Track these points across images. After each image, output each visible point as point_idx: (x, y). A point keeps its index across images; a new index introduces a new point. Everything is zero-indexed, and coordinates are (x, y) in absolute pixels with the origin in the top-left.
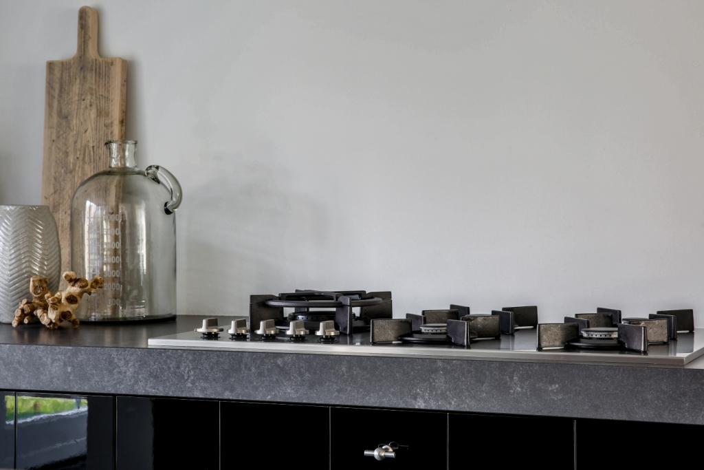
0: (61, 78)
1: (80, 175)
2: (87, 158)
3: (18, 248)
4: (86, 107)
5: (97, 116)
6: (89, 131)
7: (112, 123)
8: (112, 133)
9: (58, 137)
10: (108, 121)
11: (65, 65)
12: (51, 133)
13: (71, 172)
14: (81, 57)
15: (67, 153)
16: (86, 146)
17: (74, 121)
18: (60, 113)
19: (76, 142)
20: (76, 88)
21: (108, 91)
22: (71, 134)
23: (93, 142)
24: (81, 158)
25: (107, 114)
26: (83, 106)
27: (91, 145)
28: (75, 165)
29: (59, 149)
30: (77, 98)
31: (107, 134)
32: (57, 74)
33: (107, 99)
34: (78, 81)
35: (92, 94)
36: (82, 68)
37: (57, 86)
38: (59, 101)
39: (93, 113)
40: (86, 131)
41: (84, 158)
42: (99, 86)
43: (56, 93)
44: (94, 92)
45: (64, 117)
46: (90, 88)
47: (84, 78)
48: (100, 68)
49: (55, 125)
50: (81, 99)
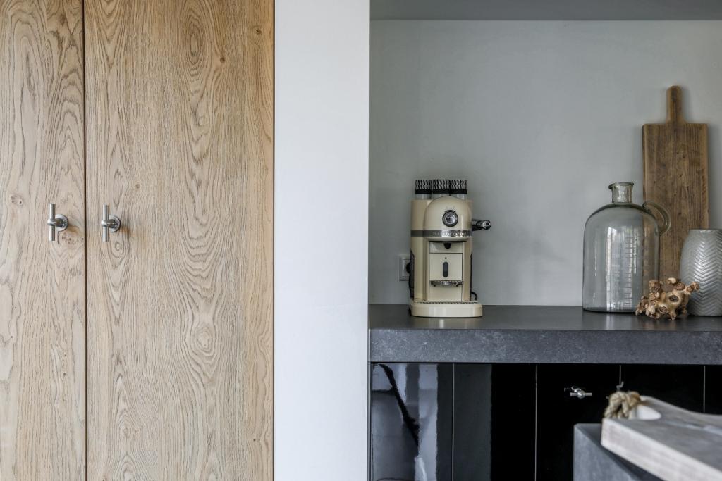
0: (659, 137)
1: (678, 207)
2: (682, 195)
3: (715, 262)
4: (680, 158)
5: (690, 165)
6: (684, 175)
7: (703, 170)
8: (703, 177)
9: (658, 180)
10: (700, 169)
11: (660, 127)
12: (653, 177)
13: (670, 205)
14: (674, 122)
15: (666, 192)
16: (682, 187)
17: (671, 169)
18: (659, 162)
19: (673, 184)
20: (671, 144)
21: (698, 148)
22: (669, 177)
23: (687, 184)
24: (678, 194)
25: (699, 164)
26: (677, 158)
27: (686, 186)
28: (673, 200)
29: (660, 188)
30: (672, 152)
31: (699, 178)
32: (655, 134)
33: (698, 153)
34: (672, 140)
35: (685, 150)
36: (675, 131)
37: (656, 143)
38: (658, 154)
39: (686, 163)
40: (681, 176)
41: (680, 196)
42: (690, 144)
43: (655, 148)
44: (686, 148)
45: (663, 165)
46: (683, 145)
47: (677, 137)
48: (690, 130)
49: (655, 170)
50: (676, 152)
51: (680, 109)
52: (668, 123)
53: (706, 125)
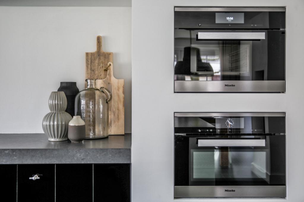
0: (91, 58)
4: (101, 68)
6: (102, 75)
11: (92, 54)
12: (88, 76)
14: (98, 52)
17: (96, 72)
18: (91, 69)
20: (97, 61)
26: (99, 67)
30: (97, 65)
32: (90, 57)
34: (97, 59)
35: (103, 64)
36: (99, 55)
37: (90, 61)
38: (91, 65)
40: (101, 75)
42: (105, 61)
43: (90, 63)
45: (93, 70)
46: (102, 62)
47: (100, 58)
48: (105, 55)
49: (89, 73)
50: (99, 65)
51: (101, 46)
52: (96, 52)
53: (112, 53)
